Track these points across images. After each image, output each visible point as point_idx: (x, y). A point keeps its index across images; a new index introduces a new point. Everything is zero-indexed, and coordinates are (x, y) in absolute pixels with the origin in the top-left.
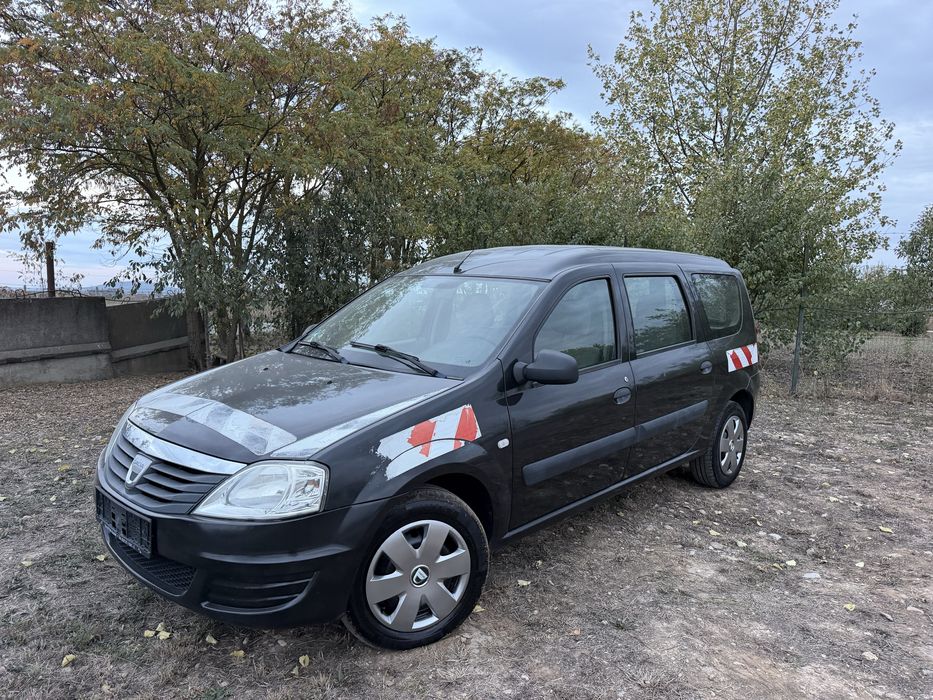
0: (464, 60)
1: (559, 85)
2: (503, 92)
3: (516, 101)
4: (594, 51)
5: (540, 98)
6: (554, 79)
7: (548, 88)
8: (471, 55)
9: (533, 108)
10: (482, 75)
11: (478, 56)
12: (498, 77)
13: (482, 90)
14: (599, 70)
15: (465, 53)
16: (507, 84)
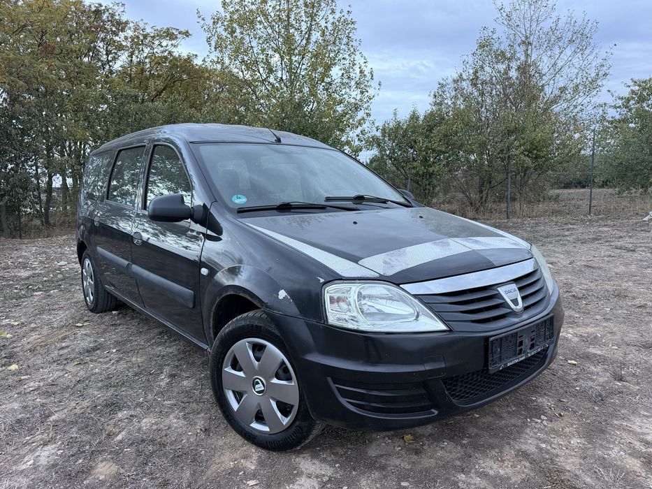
0: (110, 11)
1: (187, 34)
2: (145, 37)
3: (157, 43)
4: (201, 14)
5: (173, 42)
6: (183, 31)
7: (179, 36)
8: (116, 7)
9: (169, 48)
10: (127, 23)
11: (122, 9)
12: (142, 25)
13: (129, 33)
14: (205, 27)
15: (111, 6)
16: (149, 30)
